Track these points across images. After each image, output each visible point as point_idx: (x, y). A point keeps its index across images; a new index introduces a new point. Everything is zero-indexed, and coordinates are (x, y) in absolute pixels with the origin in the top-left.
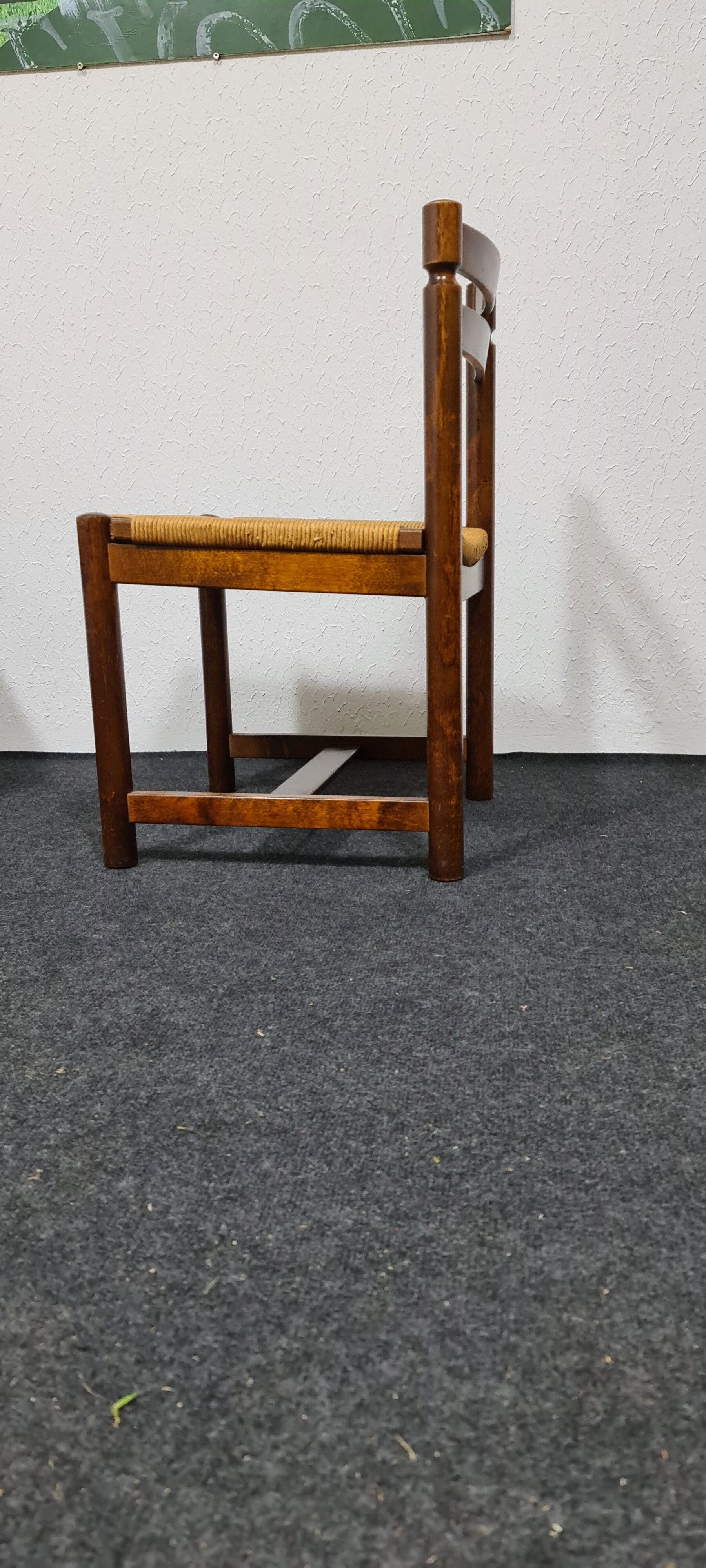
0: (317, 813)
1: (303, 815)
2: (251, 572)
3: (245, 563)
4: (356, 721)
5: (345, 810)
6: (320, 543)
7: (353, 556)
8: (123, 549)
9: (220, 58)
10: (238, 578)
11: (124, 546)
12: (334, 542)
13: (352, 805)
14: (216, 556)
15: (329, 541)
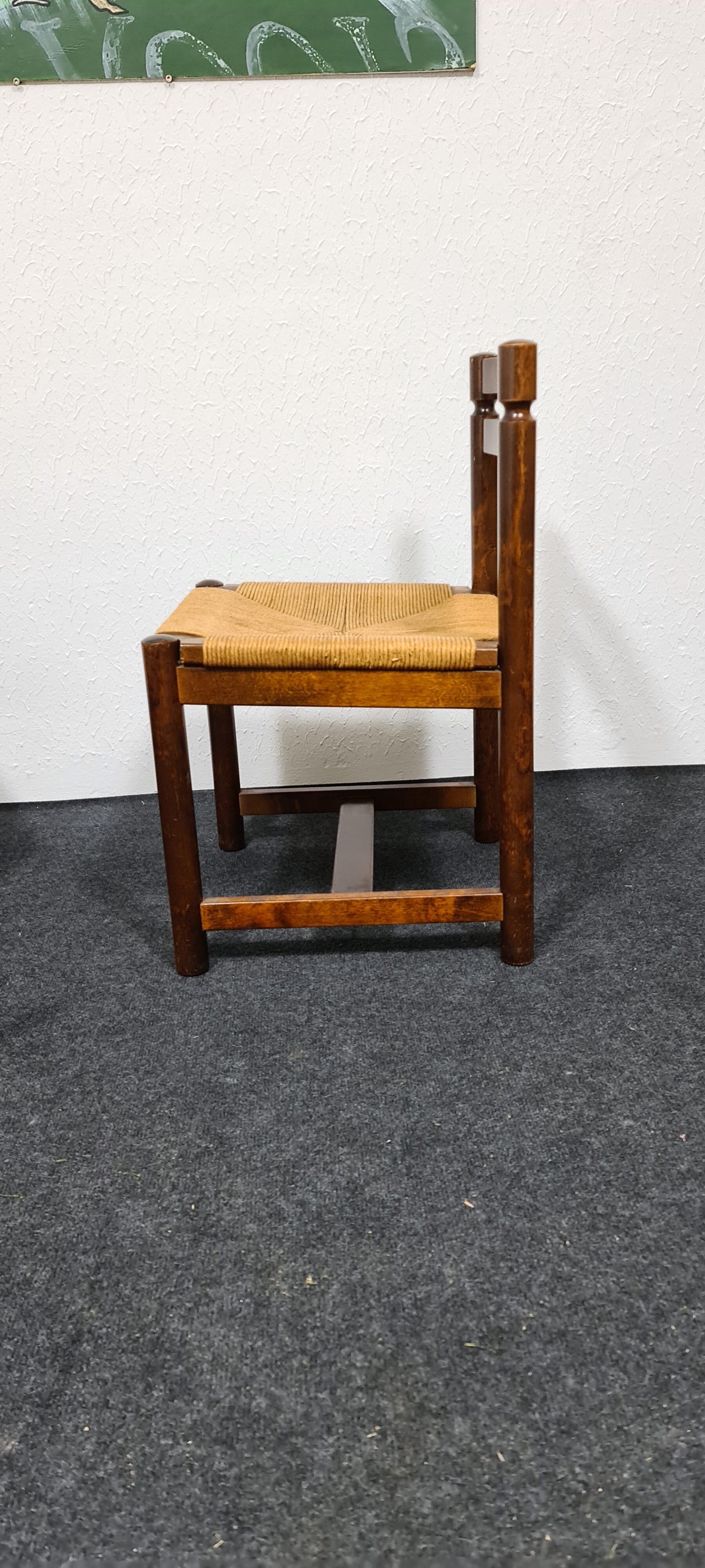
0: (393, 911)
1: (380, 913)
2: (327, 690)
3: (320, 682)
4: (339, 753)
5: (422, 907)
6: (398, 664)
7: (429, 673)
8: (192, 671)
9: (172, 80)
10: (314, 696)
11: (194, 669)
12: (413, 662)
13: (429, 902)
14: (291, 676)
15: (407, 661)
